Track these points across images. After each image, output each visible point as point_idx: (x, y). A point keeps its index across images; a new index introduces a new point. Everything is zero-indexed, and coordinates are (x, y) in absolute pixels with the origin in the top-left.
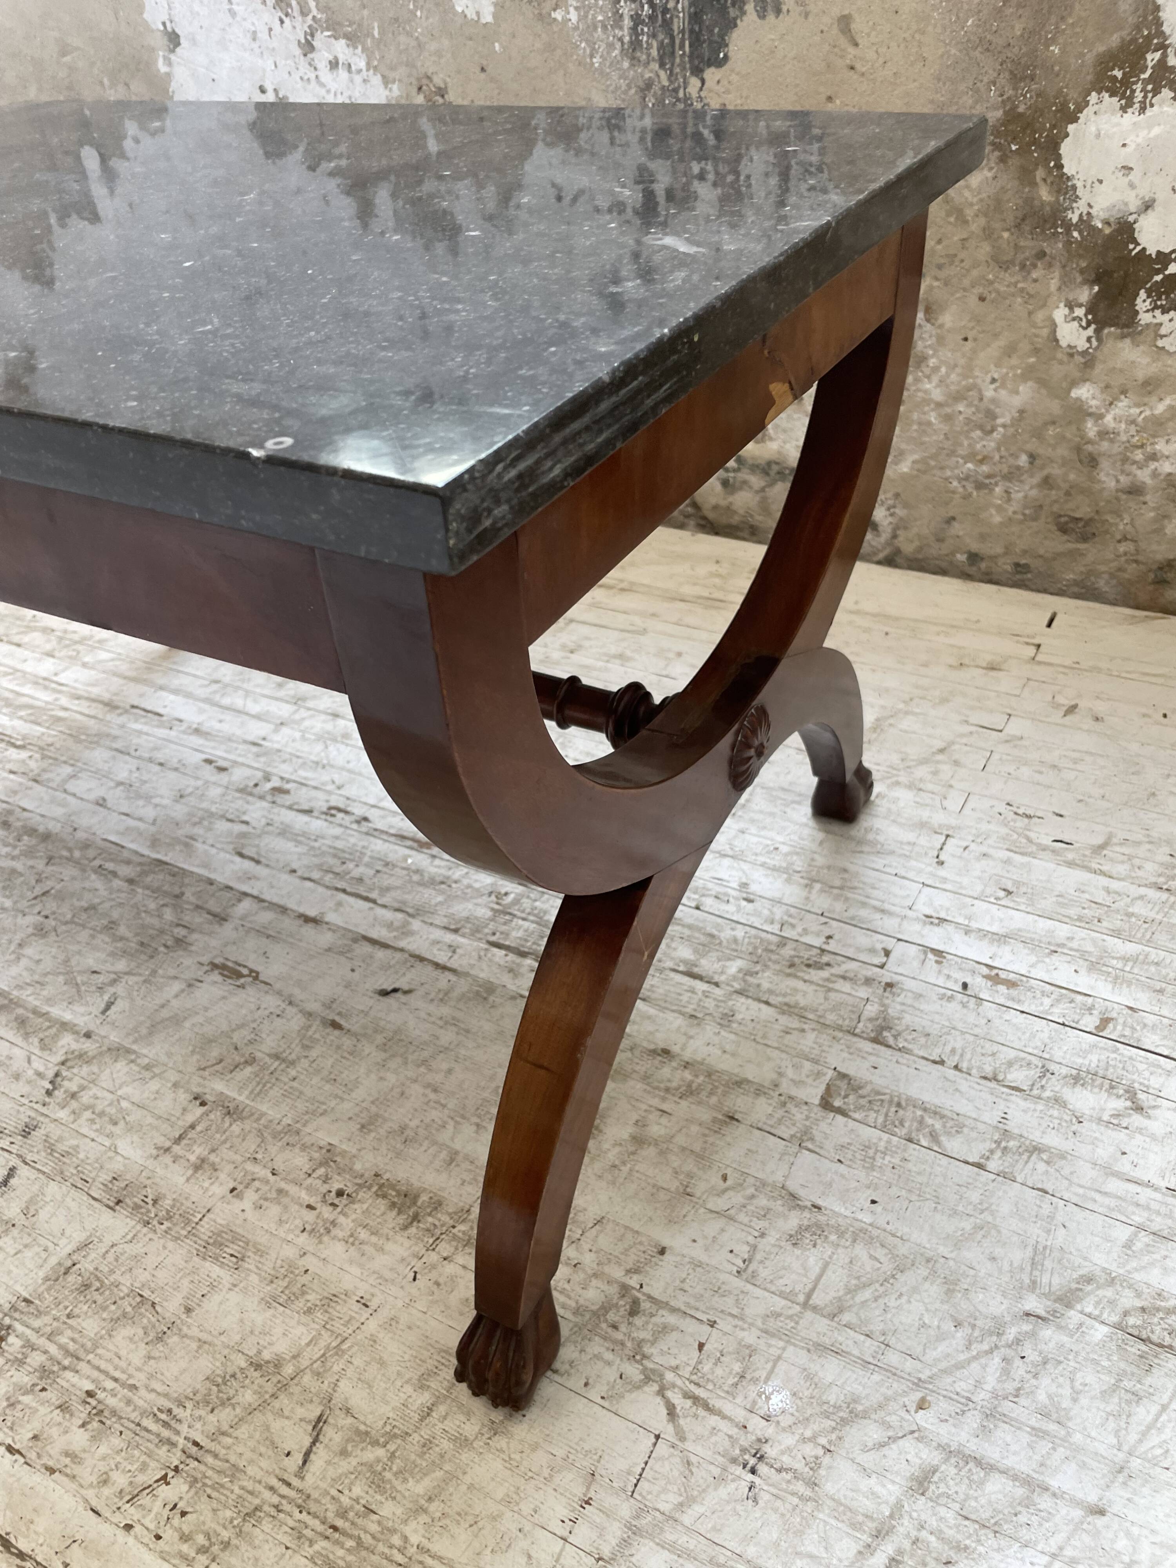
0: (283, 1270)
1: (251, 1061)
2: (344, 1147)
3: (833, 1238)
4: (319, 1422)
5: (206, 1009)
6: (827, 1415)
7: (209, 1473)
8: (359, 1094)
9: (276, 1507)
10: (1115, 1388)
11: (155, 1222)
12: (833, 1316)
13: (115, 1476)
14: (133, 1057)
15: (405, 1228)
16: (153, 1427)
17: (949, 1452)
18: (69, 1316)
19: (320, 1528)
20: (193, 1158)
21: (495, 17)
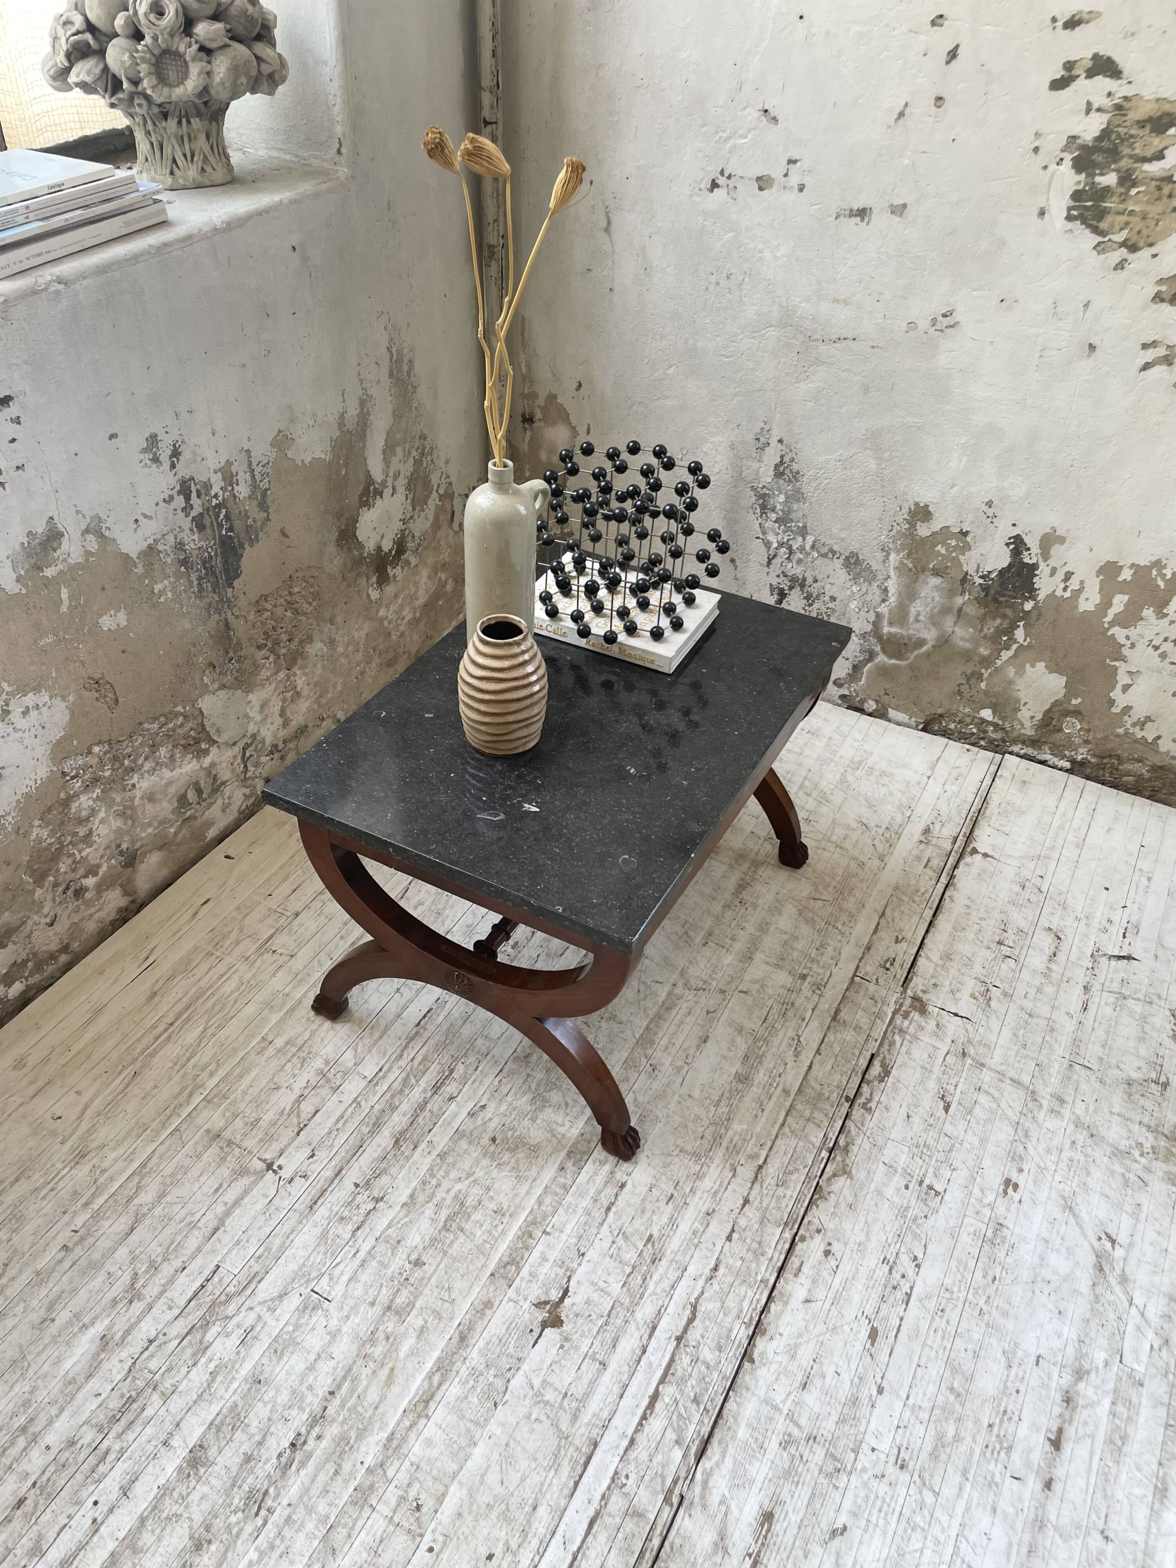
0: (769, 912)
1: (687, 933)
2: (722, 903)
4: (814, 899)
9: (838, 904)
11: (756, 947)
13: (838, 939)
14: (685, 968)
15: (751, 886)
16: (823, 933)
18: (793, 961)
19: (841, 895)
20: (730, 941)
21: (128, 620)
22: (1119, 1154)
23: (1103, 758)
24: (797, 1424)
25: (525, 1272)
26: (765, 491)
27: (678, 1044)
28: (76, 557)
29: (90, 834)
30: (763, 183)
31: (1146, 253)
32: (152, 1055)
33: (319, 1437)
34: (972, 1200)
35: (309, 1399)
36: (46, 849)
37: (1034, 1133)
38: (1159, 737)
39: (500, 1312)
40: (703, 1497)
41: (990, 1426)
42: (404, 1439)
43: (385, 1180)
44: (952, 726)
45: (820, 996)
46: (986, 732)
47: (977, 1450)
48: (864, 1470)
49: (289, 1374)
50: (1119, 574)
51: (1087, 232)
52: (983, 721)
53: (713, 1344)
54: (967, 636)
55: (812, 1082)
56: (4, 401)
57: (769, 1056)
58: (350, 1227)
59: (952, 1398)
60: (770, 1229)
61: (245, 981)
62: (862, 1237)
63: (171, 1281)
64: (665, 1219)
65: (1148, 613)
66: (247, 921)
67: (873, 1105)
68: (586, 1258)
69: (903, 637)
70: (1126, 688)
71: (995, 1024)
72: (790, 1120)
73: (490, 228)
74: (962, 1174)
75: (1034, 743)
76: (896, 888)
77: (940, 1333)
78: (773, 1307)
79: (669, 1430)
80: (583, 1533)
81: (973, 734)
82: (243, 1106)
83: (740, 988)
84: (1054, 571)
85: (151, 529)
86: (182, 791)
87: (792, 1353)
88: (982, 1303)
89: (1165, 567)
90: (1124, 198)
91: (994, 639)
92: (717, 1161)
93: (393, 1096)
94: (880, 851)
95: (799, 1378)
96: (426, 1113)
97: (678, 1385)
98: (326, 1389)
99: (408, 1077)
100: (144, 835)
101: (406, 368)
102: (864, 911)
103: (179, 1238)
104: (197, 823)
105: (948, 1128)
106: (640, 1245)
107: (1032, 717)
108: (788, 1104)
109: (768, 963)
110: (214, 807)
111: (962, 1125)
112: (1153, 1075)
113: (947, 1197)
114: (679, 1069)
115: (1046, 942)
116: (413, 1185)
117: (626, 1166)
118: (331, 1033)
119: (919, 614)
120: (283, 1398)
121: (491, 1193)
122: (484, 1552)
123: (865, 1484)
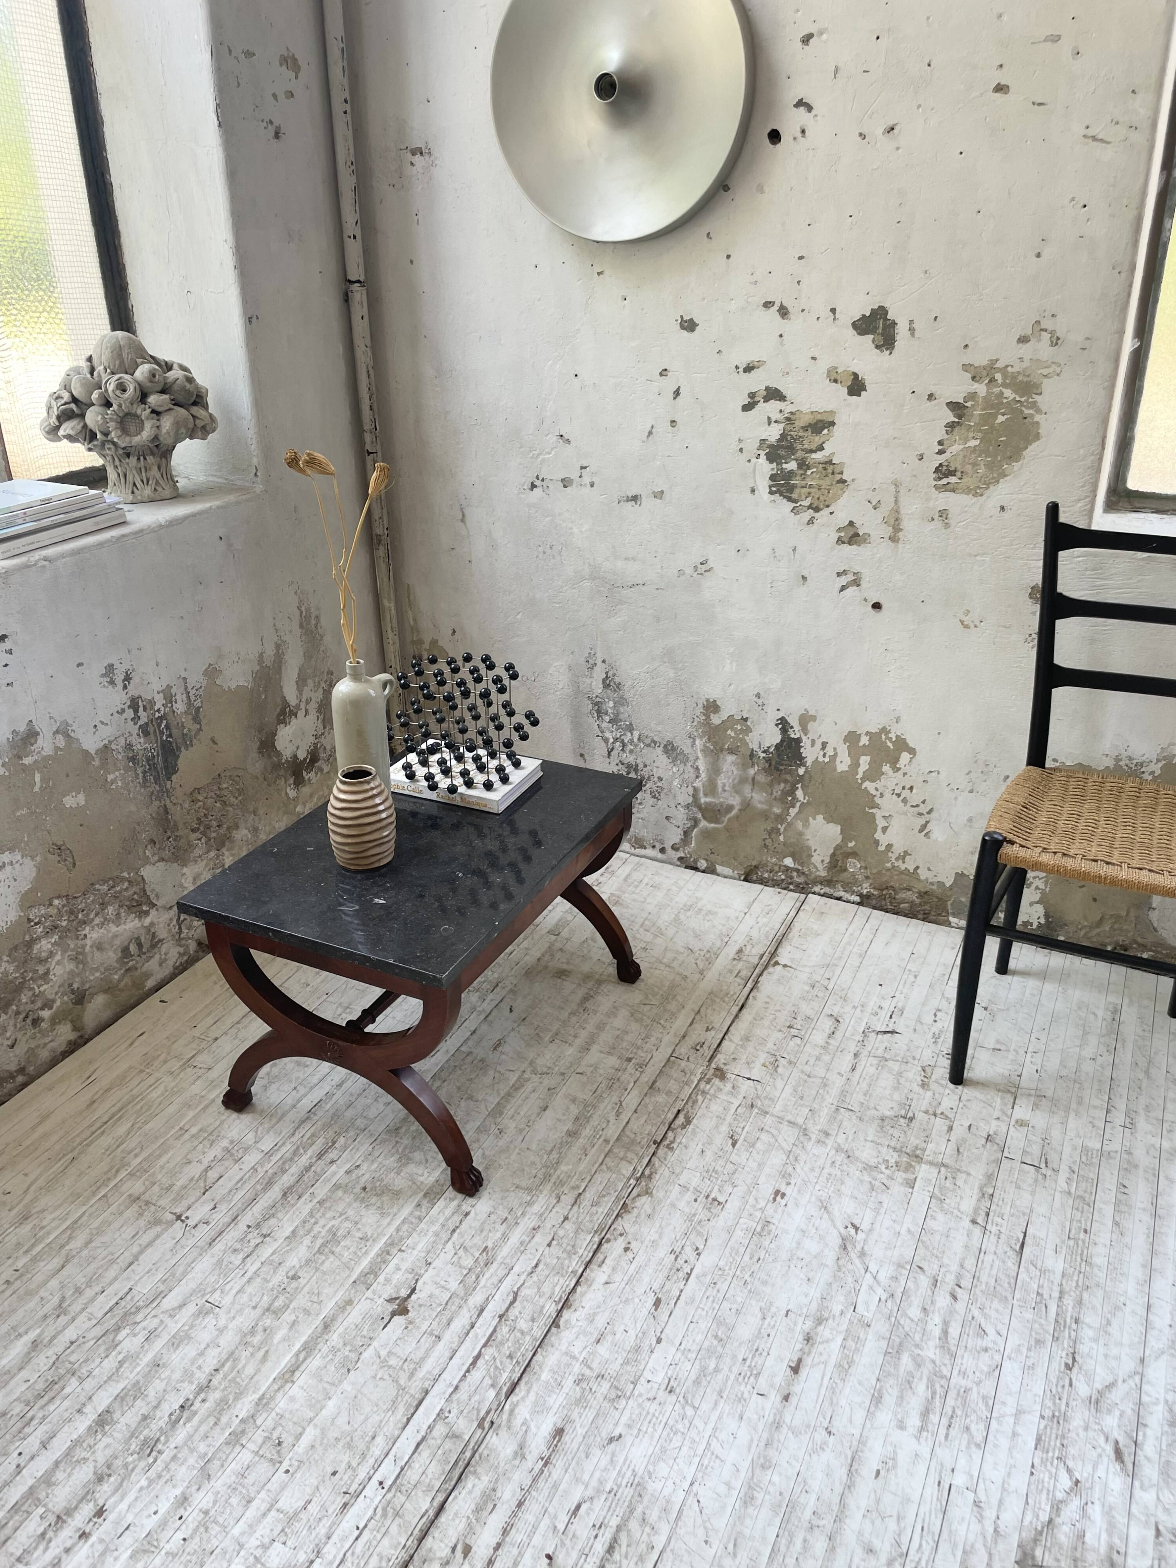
21: (86, 801)
22: (869, 1168)
23: (882, 890)
24: (589, 1368)
25: (381, 1279)
26: (598, 699)
27: (522, 1113)
28: (48, 750)
29: (47, 973)
30: (566, 483)
31: (825, 512)
32: (88, 1145)
33: (203, 1401)
34: (748, 1207)
35: (198, 1374)
36: (11, 982)
37: (803, 1157)
38: (917, 868)
39: (359, 1306)
40: (509, 1421)
41: (744, 1360)
42: (272, 1398)
43: (272, 1221)
44: (766, 875)
45: (641, 1073)
46: (792, 878)
47: (732, 1377)
48: (640, 1395)
49: (183, 1359)
50: (859, 741)
51: (785, 501)
52: (787, 869)
53: (529, 1318)
54: (762, 799)
55: (628, 1133)
56: (1, 639)
57: (595, 1117)
58: (241, 1256)
59: (715, 1343)
60: (582, 1236)
61: (169, 1088)
62: (656, 1237)
63: (93, 1300)
64: (499, 1235)
65: (886, 768)
66: (175, 1046)
67: (675, 1145)
68: (432, 1266)
69: (716, 805)
70: (885, 829)
71: (779, 1083)
72: (607, 1159)
73: (377, 524)
74: (741, 1189)
75: (829, 882)
76: (711, 993)
77: (711, 1299)
78: (579, 1289)
79: (487, 1378)
80: (410, 1453)
81: (783, 880)
82: (160, 1176)
83: (578, 1071)
84: (813, 743)
85: (106, 733)
86: (126, 943)
87: (591, 1319)
88: (747, 1277)
89: (889, 732)
90: (804, 477)
91: (782, 799)
92: (545, 1192)
93: (284, 1163)
94: (701, 967)
95: (595, 1336)
96: (311, 1173)
97: (497, 1346)
98: (213, 1367)
99: (298, 1148)
100: (92, 978)
101: (313, 622)
102: (683, 1011)
103: (100, 1271)
104: (137, 973)
105: (734, 1158)
106: (477, 1255)
107: (823, 861)
108: (607, 1150)
109: (601, 1052)
110: (152, 960)
111: (745, 1155)
112: (903, 1113)
113: (728, 1205)
114: (521, 1131)
115: (827, 1025)
116: (295, 1224)
117: (471, 1201)
118: (237, 1121)
119: (724, 785)
120: (177, 1375)
121: (359, 1226)
122: (330, 1470)
123: (640, 1405)
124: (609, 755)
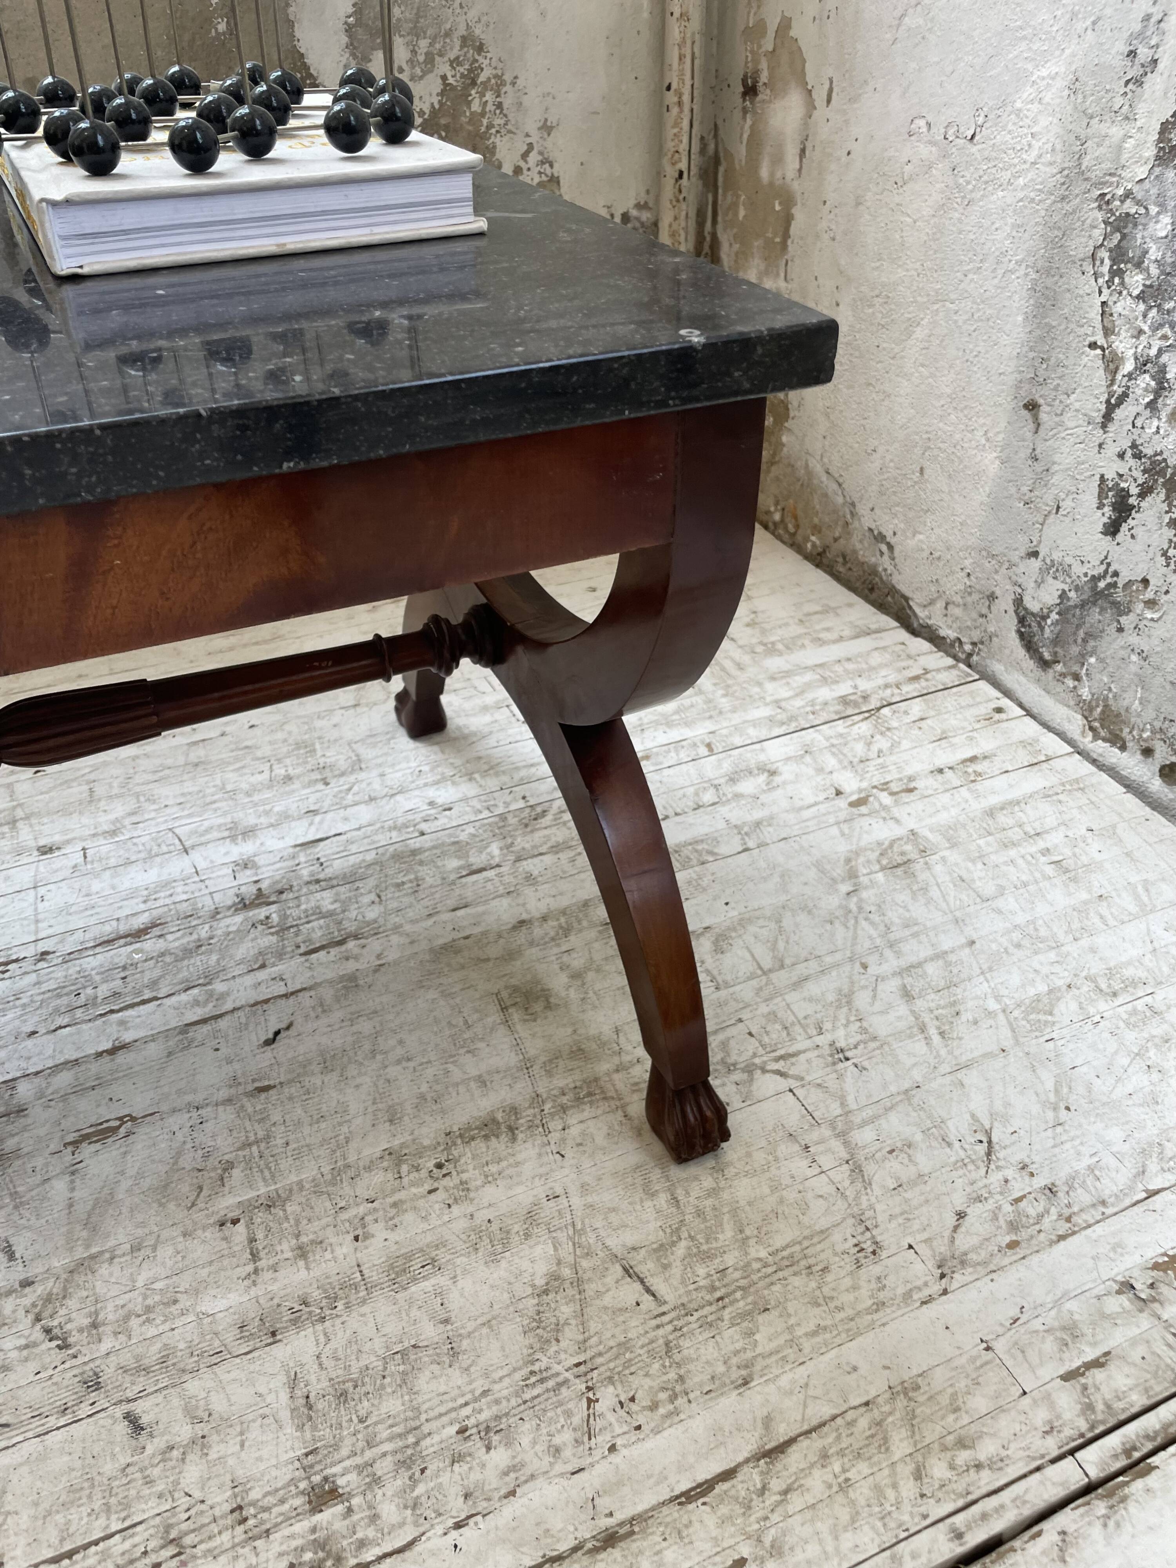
0: (473, 1237)
1: (229, 1166)
2: (397, 1142)
3: (733, 934)
4: (628, 1271)
5: (122, 1173)
6: (839, 1007)
7: (612, 1365)
8: (353, 1108)
9: (675, 1330)
10: (914, 893)
11: (328, 1312)
12: (782, 967)
13: (557, 1440)
14: (107, 1255)
15: (514, 1139)
16: (536, 1392)
17: (900, 973)
18: (361, 1421)
19: (713, 1308)
20: (289, 1255)
26: (1129, 207)
76: (907, 1389)
83: (138, 1407)
102: (729, 1401)
109: (293, 1382)
124: (1108, 417)
